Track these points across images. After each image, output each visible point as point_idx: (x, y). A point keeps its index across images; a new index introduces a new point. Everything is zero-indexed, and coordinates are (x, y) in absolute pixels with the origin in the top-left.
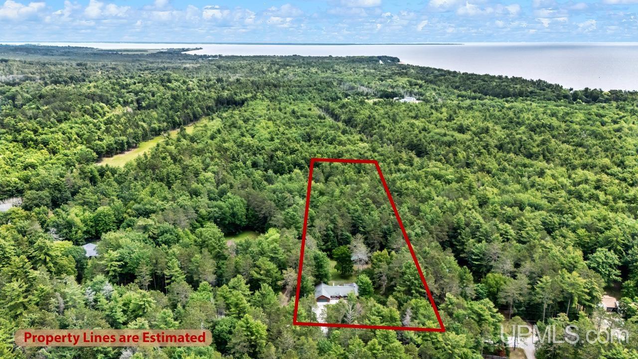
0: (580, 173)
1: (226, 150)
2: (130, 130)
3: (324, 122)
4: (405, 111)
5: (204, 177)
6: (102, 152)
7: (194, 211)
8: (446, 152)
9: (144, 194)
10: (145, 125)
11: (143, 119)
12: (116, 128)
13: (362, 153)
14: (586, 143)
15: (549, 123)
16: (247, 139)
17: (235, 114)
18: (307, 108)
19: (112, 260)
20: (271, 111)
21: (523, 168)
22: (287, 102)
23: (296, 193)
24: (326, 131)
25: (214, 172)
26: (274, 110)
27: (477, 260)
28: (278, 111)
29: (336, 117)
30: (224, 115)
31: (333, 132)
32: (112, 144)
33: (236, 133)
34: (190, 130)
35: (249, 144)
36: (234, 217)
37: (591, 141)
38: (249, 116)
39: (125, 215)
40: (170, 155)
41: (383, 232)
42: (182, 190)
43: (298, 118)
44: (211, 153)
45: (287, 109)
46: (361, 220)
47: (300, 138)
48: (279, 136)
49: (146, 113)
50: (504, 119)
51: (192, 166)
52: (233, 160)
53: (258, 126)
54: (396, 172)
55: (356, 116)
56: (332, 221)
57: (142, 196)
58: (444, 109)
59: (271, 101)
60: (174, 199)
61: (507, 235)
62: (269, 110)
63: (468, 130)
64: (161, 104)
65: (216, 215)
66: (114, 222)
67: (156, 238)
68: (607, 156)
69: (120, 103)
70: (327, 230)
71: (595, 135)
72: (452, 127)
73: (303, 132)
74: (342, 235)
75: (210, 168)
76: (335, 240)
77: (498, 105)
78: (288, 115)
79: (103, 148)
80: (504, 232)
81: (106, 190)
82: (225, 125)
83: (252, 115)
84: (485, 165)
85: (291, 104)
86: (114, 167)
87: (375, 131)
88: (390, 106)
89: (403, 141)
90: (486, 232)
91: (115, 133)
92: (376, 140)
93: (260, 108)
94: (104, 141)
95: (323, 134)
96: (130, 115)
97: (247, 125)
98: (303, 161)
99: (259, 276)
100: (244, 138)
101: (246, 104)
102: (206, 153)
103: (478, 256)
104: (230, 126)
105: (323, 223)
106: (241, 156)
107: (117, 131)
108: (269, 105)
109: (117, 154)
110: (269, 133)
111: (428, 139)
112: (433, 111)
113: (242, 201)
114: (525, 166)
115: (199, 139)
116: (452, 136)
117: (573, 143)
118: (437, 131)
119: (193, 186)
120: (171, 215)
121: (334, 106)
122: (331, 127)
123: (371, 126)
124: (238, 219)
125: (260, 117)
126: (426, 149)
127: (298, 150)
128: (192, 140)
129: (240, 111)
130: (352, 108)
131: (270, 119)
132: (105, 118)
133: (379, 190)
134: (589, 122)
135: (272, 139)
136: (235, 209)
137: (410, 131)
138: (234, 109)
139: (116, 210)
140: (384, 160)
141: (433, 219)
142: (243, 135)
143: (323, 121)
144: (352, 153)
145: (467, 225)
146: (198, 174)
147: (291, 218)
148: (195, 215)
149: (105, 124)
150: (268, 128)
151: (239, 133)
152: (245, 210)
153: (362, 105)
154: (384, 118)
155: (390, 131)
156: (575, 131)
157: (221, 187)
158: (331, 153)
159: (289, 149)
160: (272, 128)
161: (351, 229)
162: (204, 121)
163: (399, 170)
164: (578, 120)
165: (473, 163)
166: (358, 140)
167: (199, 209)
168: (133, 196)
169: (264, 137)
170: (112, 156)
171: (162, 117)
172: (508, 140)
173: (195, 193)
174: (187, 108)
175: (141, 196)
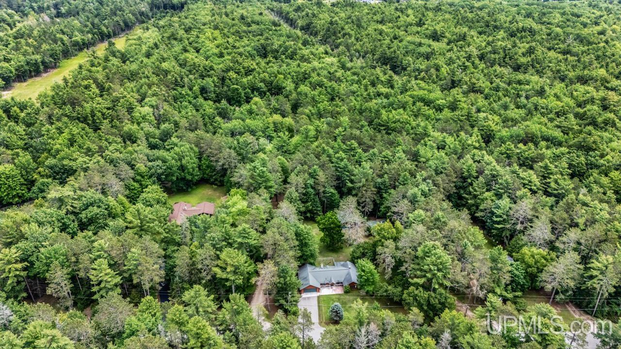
0: (580, 89)
1: (166, 72)
2: (45, 47)
3: (280, 30)
4: (368, 14)
5: (140, 113)
6: (10, 77)
7: (129, 168)
8: (427, 67)
9: (59, 143)
10: (65, 38)
11: (61, 30)
12: (28, 44)
13: (332, 72)
14: (574, 50)
15: (529, 27)
16: (191, 56)
17: (174, 22)
18: (257, 12)
19: (9, 262)
20: (216, 16)
21: (518, 85)
22: (234, 4)
23: (261, 133)
24: (284, 42)
25: (152, 106)
26: (220, 15)
27: (498, 223)
28: (224, 16)
29: (292, 23)
30: (162, 23)
31: (292, 43)
32: (22, 66)
33: (178, 48)
34: (120, 44)
35: (194, 63)
36: (183, 171)
37: (578, 48)
38: (190, 24)
39: (36, 176)
40: (95, 82)
41: (376, 188)
42: (112, 134)
43: (249, 25)
44: (148, 77)
45: (235, 13)
46: (348, 171)
47: (255, 52)
48: (230, 50)
49: (66, 22)
50: (478, 22)
51: (123, 98)
52: (177, 85)
53: (202, 38)
54: (375, 98)
55: (315, 21)
56: (312, 176)
57: (58, 146)
58: (410, 11)
59: (215, 4)
60: (101, 150)
61: (531, 186)
62: (214, 15)
63: (444, 37)
64: (83, 9)
65: (159, 171)
66: (22, 184)
67: (78, 213)
68: (602, 67)
69: (34, 10)
70: (306, 186)
71: (580, 39)
72: (424, 34)
73: (257, 43)
74: (324, 192)
75: (147, 100)
76: (317, 199)
77: (466, 5)
78: (236, 21)
79: (11, 72)
80: (527, 182)
81: (8, 140)
82: (163, 37)
83: (195, 23)
84: (475, 84)
85: (238, 7)
86: (23, 100)
87: (339, 41)
88: (351, 8)
89: (373, 52)
90: (507, 183)
91: (26, 51)
92: (343, 53)
93: (203, 13)
94: (12, 62)
95: (280, 46)
96: (45, 24)
97: (189, 36)
98: (262, 85)
99: (224, 276)
100: (187, 55)
101: (186, 8)
102: (141, 78)
103: (501, 217)
104: (169, 38)
105: (300, 180)
106: (186, 80)
107: (28, 48)
108: (213, 10)
109: (31, 77)
110: (218, 47)
111: (401, 49)
112: (399, 13)
113: (191, 149)
114: (520, 82)
115: (132, 57)
116: (430, 46)
117: (559, 50)
118: (409, 38)
119: (126, 129)
120: (97, 179)
121: (288, 9)
122: (288, 37)
123: (335, 34)
124: (188, 173)
125: (204, 24)
126: (401, 62)
127: (254, 70)
128: (124, 58)
129: (180, 17)
130: (309, 11)
131: (216, 28)
132: (14, 30)
133: (363, 126)
134: (568, 23)
135: (221, 55)
136: (184, 162)
137: (380, 40)
138: (172, 16)
139: (23, 167)
140: (358, 81)
141: (437, 167)
142: (186, 51)
143: (278, 28)
144: (320, 72)
145: (480, 172)
146: (133, 108)
147: (259, 175)
148: (131, 173)
149: (15, 38)
150: (215, 39)
151: (181, 47)
152: (196, 160)
153: (320, 7)
154: (347, 23)
155: (357, 39)
156: (557, 35)
157: (163, 126)
158: (295, 72)
159: (244, 68)
160: (220, 41)
161: (335, 183)
162: (138, 31)
163: (379, 95)
164: (556, 21)
165: (460, 81)
166: (322, 53)
167: (136, 163)
168: (46, 145)
169: (211, 52)
170: (25, 81)
171: (86, 26)
172: (489, 49)
173: (130, 138)
174: (115, 14)
175: (55, 147)
